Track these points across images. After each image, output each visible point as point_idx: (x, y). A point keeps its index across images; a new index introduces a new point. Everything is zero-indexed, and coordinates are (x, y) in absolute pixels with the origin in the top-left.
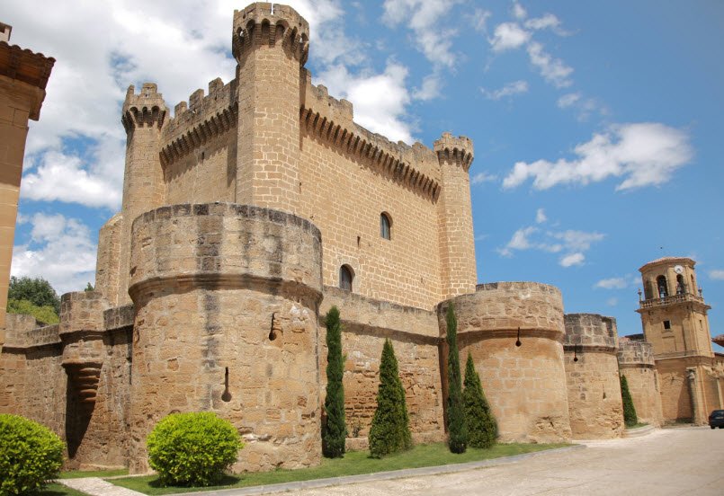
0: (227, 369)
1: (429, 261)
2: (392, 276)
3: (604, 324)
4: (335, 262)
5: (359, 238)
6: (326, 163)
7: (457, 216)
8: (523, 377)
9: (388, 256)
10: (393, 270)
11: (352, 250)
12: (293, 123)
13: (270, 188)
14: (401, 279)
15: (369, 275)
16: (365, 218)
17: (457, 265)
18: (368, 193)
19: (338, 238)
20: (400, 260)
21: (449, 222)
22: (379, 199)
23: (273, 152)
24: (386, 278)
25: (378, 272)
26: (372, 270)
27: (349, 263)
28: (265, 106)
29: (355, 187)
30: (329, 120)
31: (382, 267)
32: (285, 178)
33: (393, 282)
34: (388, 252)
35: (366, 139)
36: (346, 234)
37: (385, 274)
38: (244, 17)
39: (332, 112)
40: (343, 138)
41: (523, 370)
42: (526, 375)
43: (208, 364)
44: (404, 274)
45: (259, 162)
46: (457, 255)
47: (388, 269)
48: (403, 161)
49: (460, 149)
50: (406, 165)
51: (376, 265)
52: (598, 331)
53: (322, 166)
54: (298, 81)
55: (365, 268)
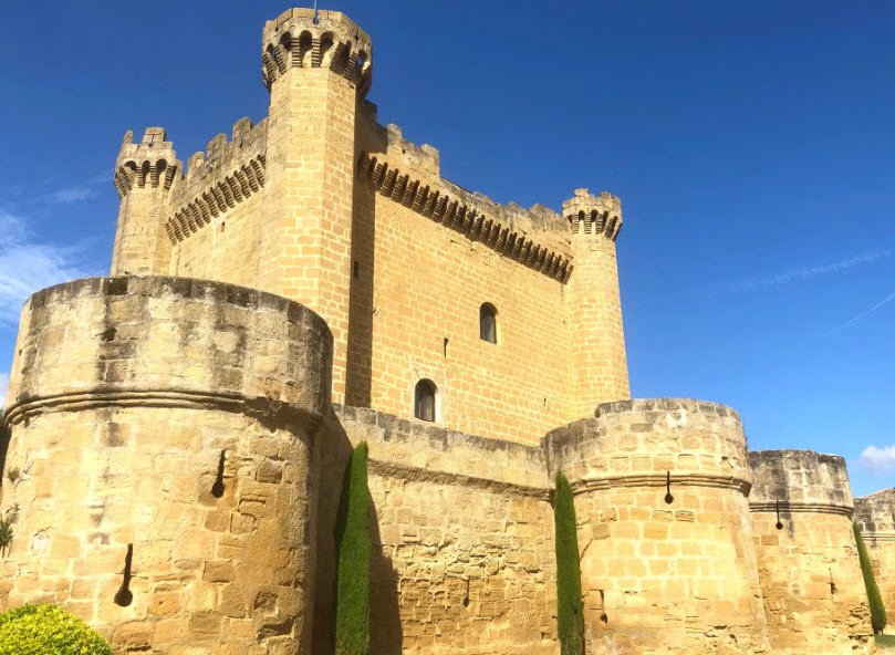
0: (131, 547)
1: (557, 375)
2: (497, 396)
3: (824, 466)
4: (408, 376)
5: (446, 341)
6: (397, 234)
7: (598, 307)
8: (679, 555)
9: (491, 366)
10: (498, 387)
11: (436, 358)
12: (343, 176)
13: (305, 268)
14: (513, 401)
15: (462, 395)
16: (456, 311)
17: (599, 379)
18: (461, 276)
19: (415, 342)
20: (510, 373)
21: (586, 316)
22: (478, 284)
23: (310, 217)
24: (487, 399)
25: (476, 390)
26: (465, 387)
27: (431, 377)
28: (301, 152)
29: (443, 268)
30: (402, 174)
31: (483, 384)
32: (328, 254)
33: (500, 406)
34: (493, 361)
35: (459, 200)
36: (425, 336)
37: (487, 394)
38: (277, 30)
39: (407, 162)
40: (424, 199)
41: (678, 543)
42: (685, 553)
43: (99, 540)
44: (515, 393)
45: (290, 232)
46: (598, 364)
47: (491, 385)
48: (515, 230)
49: (601, 212)
50: (520, 236)
51: (473, 380)
52: (813, 479)
53: (392, 239)
54: (353, 117)
55: (456, 385)
